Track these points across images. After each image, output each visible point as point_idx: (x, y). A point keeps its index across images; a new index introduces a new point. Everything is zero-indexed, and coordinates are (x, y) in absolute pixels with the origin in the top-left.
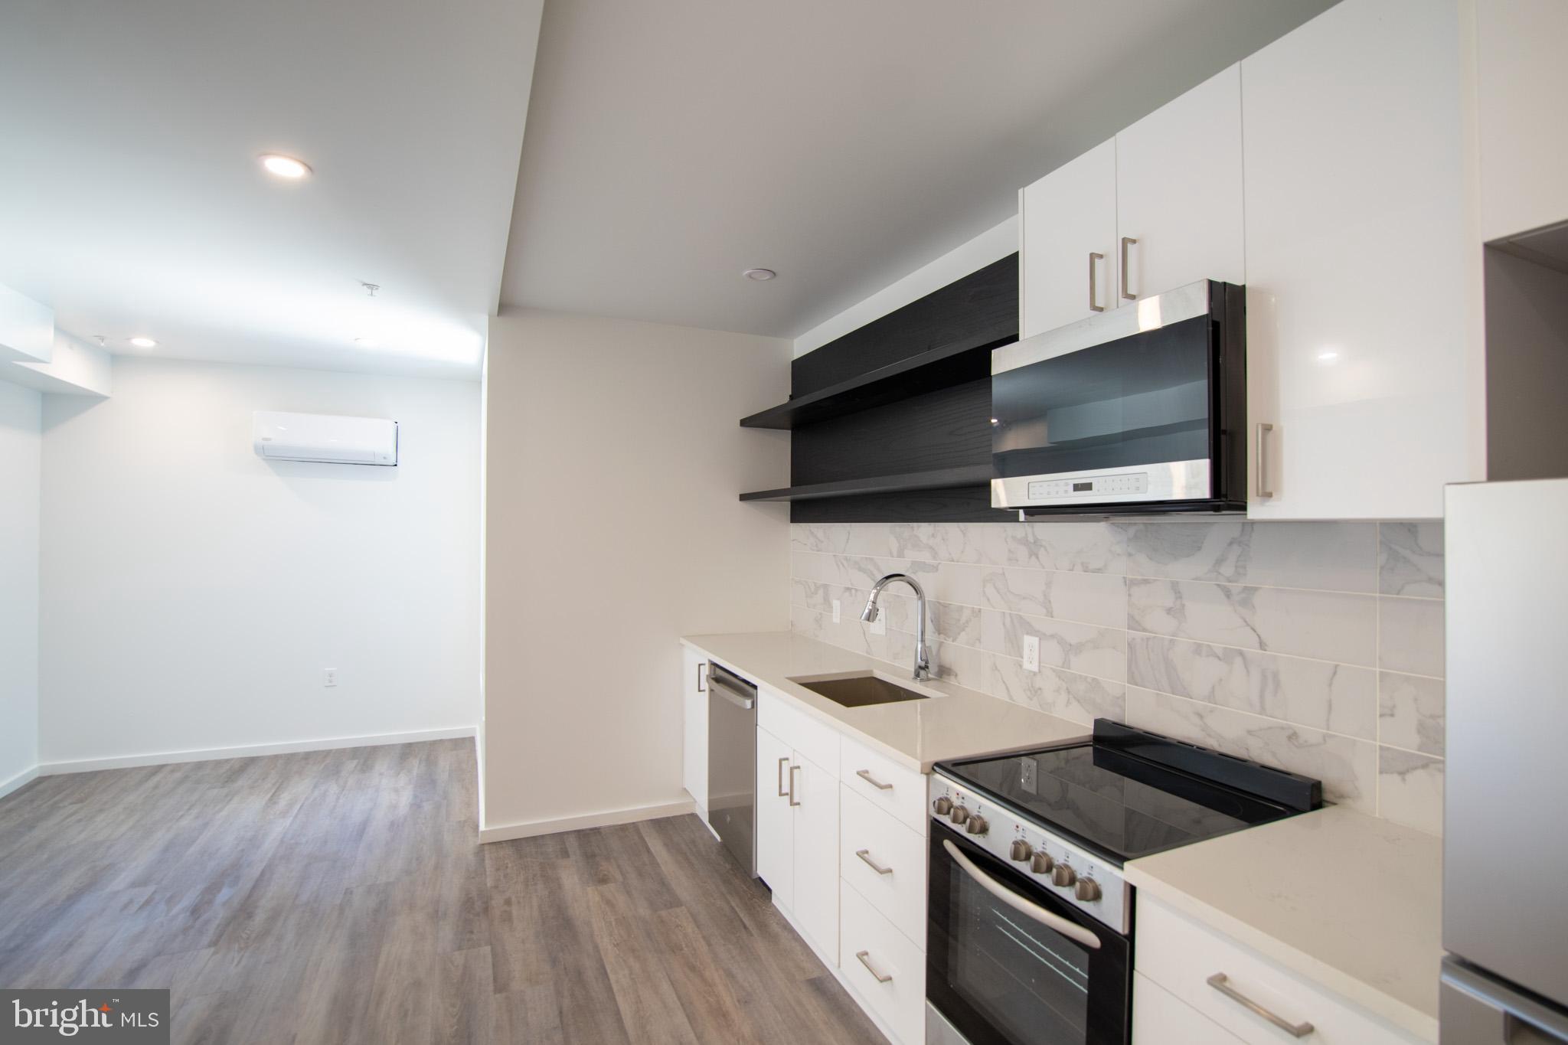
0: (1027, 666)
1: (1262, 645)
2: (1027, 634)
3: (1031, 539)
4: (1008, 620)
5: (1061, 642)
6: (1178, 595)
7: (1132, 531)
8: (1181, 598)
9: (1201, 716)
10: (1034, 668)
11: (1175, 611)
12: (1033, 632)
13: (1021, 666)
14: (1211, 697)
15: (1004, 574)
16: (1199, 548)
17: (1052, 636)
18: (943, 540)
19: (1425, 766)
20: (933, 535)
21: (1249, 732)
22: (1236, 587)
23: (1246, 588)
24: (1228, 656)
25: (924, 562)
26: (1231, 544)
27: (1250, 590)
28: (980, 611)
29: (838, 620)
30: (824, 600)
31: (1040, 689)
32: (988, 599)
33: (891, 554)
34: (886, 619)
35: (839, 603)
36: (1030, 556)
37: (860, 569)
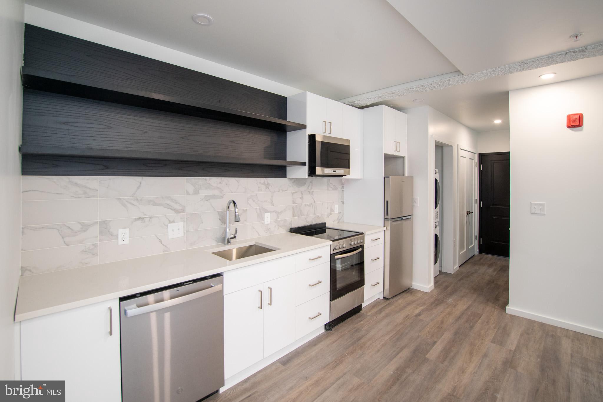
0: (266, 222)
1: (314, 201)
2: (266, 213)
3: (266, 183)
4: (258, 211)
5: (276, 212)
6: (302, 194)
9: (306, 219)
10: (269, 222)
11: (302, 198)
12: (266, 211)
13: (263, 224)
15: (256, 195)
16: (305, 184)
17: (273, 211)
18: (227, 184)
19: (330, 215)
20: (220, 183)
22: (311, 191)
25: (215, 195)
26: (310, 183)
27: (313, 192)
28: (246, 210)
29: (127, 242)
30: (101, 232)
31: (270, 228)
32: (250, 205)
33: (188, 193)
34: (184, 227)
35: (127, 230)
36: (266, 188)
37: (155, 204)
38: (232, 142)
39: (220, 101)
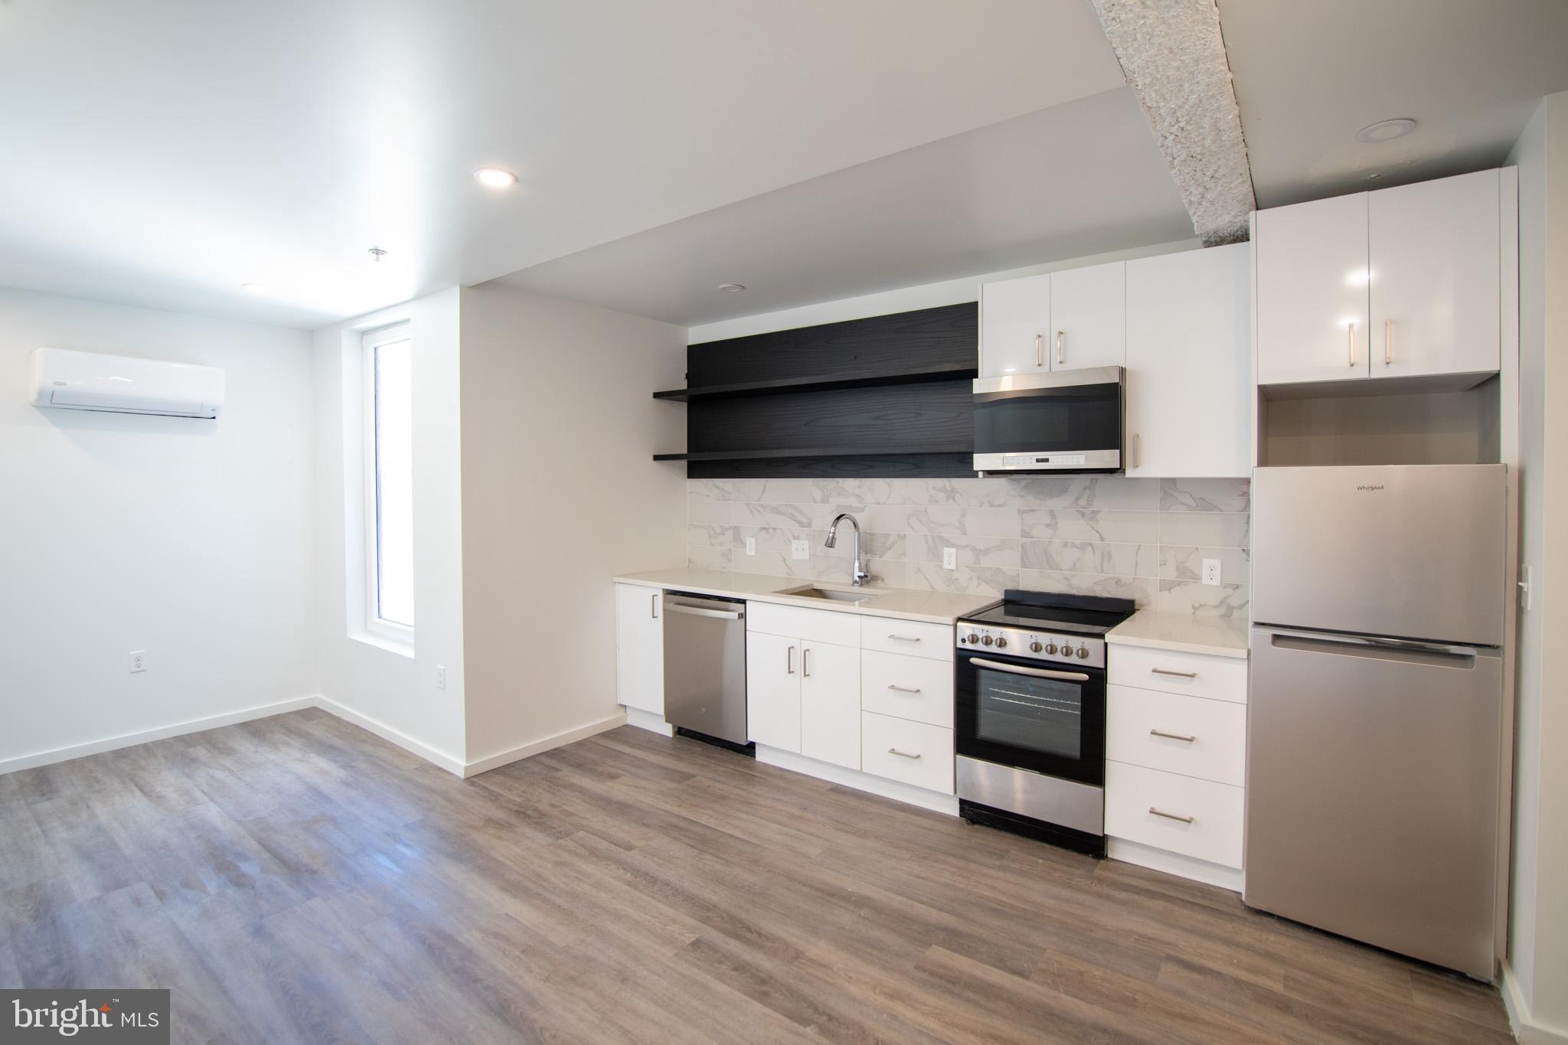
0: (946, 566)
1: (1102, 539)
2: (947, 546)
3: (949, 488)
4: (930, 540)
5: (973, 549)
6: (1053, 516)
7: (1023, 483)
8: (1055, 518)
9: (1069, 579)
10: (953, 567)
11: (1052, 526)
12: (949, 544)
13: (941, 567)
14: (1074, 568)
15: (926, 511)
16: (1066, 491)
17: (967, 546)
18: (869, 489)
19: (1179, 585)
20: (859, 487)
21: (1095, 583)
22: (1087, 511)
23: (1093, 512)
24: (1083, 547)
26: (1085, 489)
27: (1095, 512)
28: (905, 535)
29: (753, 553)
30: (734, 538)
31: (957, 579)
32: (912, 527)
33: (815, 501)
34: (810, 548)
35: (753, 540)
36: (948, 499)
37: (779, 513)
38: (877, 418)
39: (855, 358)
